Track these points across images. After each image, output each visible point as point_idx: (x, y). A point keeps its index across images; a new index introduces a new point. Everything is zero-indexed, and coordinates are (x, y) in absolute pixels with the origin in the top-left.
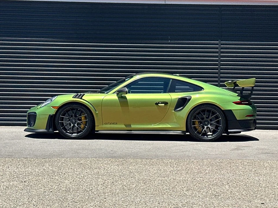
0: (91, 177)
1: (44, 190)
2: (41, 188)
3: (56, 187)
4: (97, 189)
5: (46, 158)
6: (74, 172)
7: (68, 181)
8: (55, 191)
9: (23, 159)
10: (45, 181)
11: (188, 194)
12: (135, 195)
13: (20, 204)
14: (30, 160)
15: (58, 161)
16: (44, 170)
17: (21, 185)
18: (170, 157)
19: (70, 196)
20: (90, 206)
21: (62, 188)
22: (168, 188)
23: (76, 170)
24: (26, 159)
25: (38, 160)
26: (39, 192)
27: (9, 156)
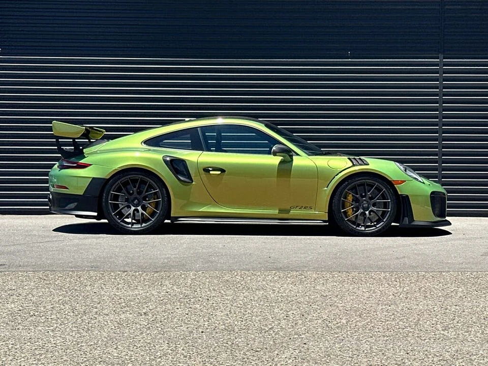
0: (257, 305)
1: (187, 328)
2: (182, 326)
3: (206, 323)
4: (282, 328)
5: (161, 271)
6: (222, 296)
7: (220, 312)
8: (208, 330)
9: (119, 273)
10: (181, 313)
11: (450, 336)
12: (356, 337)
13: (159, 354)
14: (133, 275)
15: (183, 276)
16: (167, 292)
17: (142, 319)
18: (381, 269)
19: (240, 340)
20: (286, 358)
21: (217, 325)
22: (407, 325)
23: (224, 293)
24: (126, 273)
25: (147, 275)
26: (181, 332)
27: (93, 268)
